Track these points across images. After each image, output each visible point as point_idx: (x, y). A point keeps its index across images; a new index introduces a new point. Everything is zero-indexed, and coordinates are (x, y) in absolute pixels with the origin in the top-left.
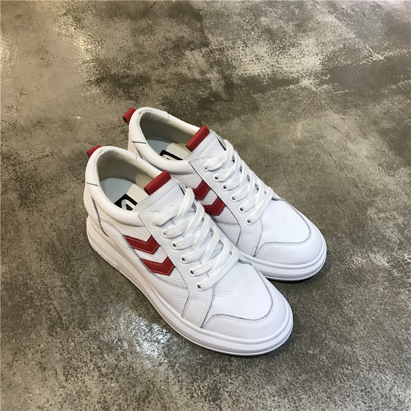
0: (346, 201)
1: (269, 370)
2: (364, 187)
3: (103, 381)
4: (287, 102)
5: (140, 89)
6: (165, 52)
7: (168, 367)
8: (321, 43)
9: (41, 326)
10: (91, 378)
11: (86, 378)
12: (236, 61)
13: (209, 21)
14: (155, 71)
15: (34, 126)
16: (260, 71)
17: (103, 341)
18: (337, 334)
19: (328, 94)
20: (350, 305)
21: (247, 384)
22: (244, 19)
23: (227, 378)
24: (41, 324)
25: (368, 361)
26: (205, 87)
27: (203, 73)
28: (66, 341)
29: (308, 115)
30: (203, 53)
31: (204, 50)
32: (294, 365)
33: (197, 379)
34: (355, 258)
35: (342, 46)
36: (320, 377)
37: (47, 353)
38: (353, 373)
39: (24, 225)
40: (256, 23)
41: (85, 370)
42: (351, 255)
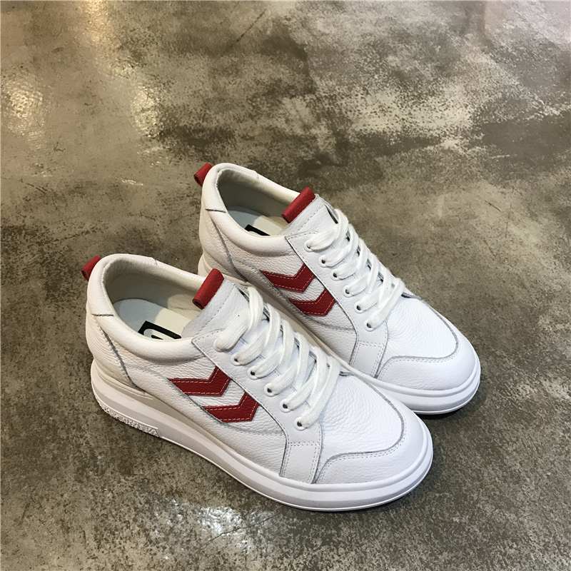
0: (507, 305)
1: (394, 544)
2: (533, 287)
3: (151, 550)
4: (423, 169)
5: (220, 146)
6: (254, 100)
7: (247, 533)
8: (472, 91)
9: (66, 467)
10: (134, 546)
11: (127, 546)
12: (353, 112)
13: (317, 59)
14: (240, 124)
15: (71, 192)
16: (385, 126)
17: (153, 493)
18: (495, 494)
19: (482, 159)
20: (515, 453)
21: (362, 563)
22: (365, 58)
23: (332, 553)
24: (66, 464)
25: (542, 537)
26: (308, 146)
27: (306, 127)
28: (100, 490)
29: (454, 187)
30: (308, 101)
31: (308, 98)
32: (431, 538)
33: (288, 552)
34: (521, 386)
35: (500, 95)
36: (471, 558)
37: (72, 507)
38: (519, 553)
39: (49, 326)
40: (381, 64)
41: (126, 533)
42: (516, 383)
